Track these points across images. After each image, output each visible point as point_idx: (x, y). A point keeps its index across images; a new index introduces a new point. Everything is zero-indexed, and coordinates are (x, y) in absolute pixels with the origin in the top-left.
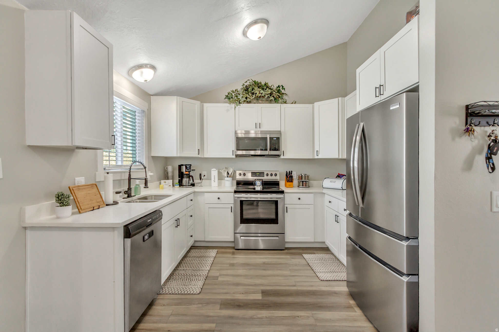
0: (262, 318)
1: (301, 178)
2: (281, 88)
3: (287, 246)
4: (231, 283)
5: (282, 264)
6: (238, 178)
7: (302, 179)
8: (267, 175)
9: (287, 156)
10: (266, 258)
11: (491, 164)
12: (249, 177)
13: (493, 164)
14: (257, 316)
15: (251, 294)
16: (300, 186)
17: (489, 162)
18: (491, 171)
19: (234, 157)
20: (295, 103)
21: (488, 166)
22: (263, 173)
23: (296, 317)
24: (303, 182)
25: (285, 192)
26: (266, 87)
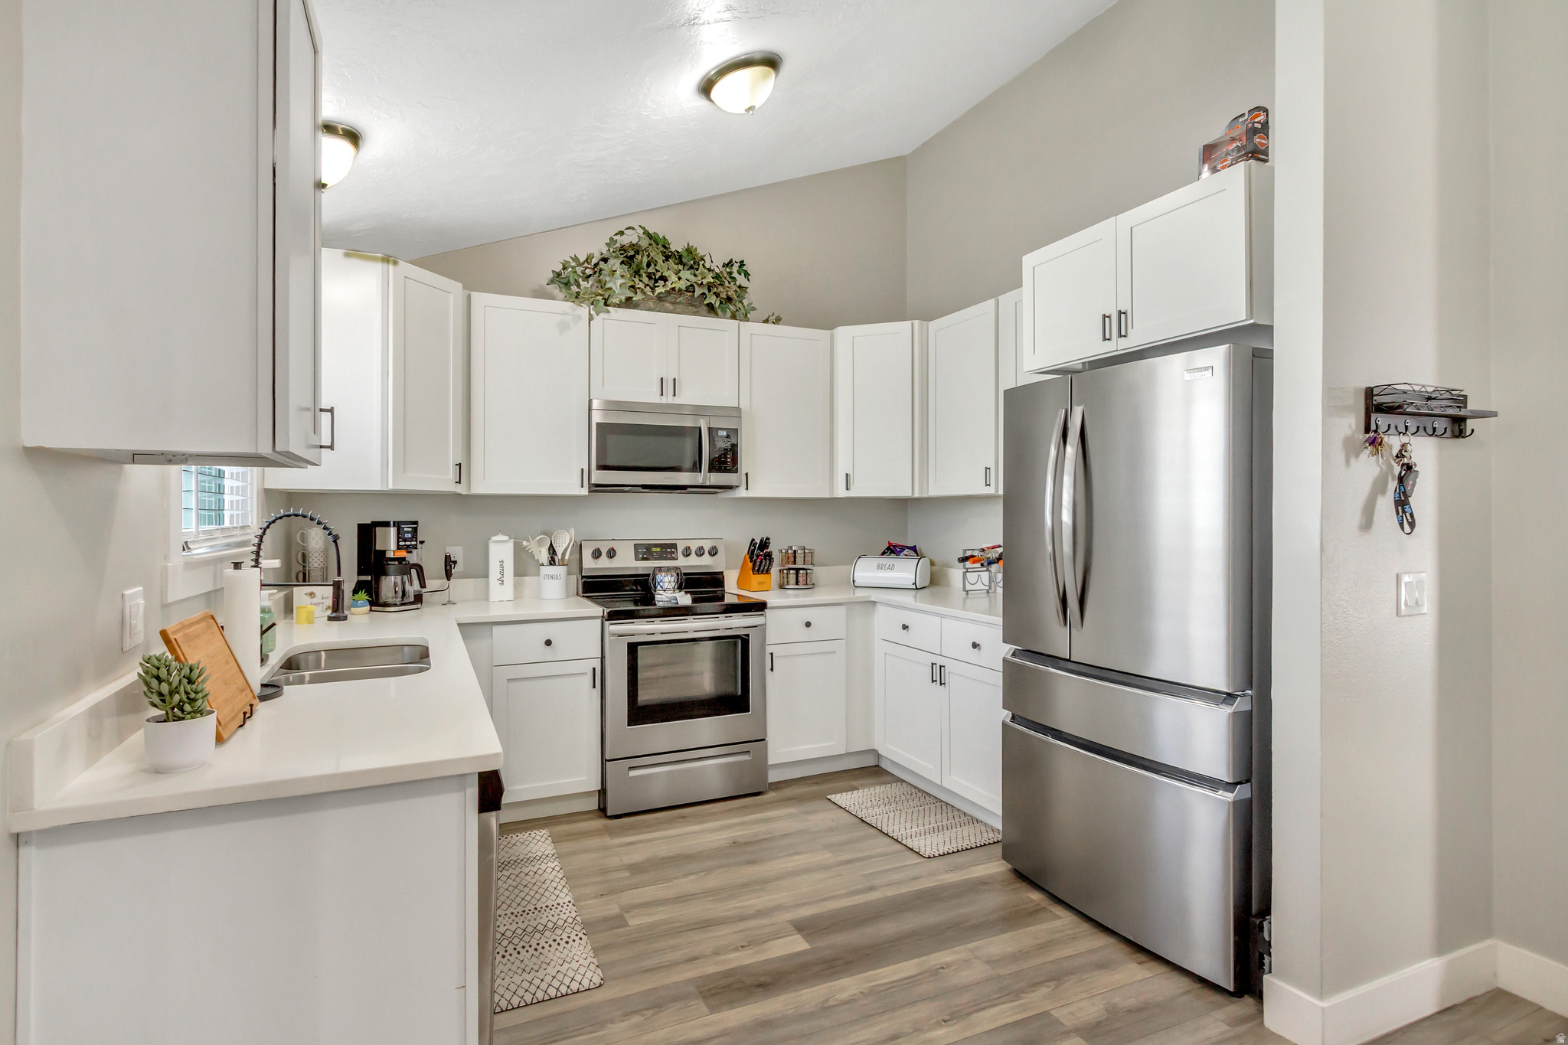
0: (854, 1000)
1: (792, 559)
2: (735, 268)
3: (773, 777)
4: (679, 924)
5: (790, 834)
6: (589, 564)
7: (795, 562)
8: (687, 553)
9: (758, 490)
10: (730, 827)
11: (1408, 514)
12: (627, 562)
13: (1412, 515)
14: (837, 999)
15: (772, 943)
16: (788, 584)
17: (1404, 512)
18: (1407, 529)
19: (585, 491)
20: (777, 321)
21: (1403, 520)
22: (674, 546)
23: (940, 971)
24: (797, 570)
25: (768, 606)
26: (688, 259)
